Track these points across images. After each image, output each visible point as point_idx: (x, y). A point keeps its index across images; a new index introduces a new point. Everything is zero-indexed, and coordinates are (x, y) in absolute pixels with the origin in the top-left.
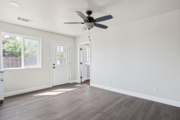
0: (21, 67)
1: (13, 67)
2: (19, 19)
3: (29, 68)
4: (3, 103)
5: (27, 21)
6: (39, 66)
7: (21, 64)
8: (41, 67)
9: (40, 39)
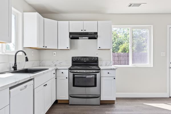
0: (129, 65)
1: (120, 64)
2: (130, 6)
3: (137, 66)
4: (114, 103)
5: (139, 5)
6: (149, 63)
7: (128, 61)
8: (152, 66)
9: (151, 26)
